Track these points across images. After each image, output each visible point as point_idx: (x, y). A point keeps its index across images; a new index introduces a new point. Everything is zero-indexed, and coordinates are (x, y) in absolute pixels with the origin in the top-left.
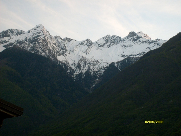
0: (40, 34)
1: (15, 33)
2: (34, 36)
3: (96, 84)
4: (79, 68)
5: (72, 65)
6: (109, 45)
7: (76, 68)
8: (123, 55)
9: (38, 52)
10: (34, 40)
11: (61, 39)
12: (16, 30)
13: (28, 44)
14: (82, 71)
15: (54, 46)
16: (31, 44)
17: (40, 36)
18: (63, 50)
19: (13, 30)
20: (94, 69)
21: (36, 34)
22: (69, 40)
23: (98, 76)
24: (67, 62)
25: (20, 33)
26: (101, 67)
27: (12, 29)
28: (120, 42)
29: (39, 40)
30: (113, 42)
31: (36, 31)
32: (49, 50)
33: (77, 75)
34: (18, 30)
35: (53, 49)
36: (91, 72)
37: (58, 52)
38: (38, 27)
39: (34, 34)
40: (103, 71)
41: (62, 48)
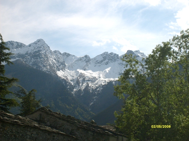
0: (41, 49)
1: (15, 46)
2: (35, 51)
3: (95, 101)
4: (78, 84)
5: (71, 81)
6: (107, 62)
7: (75, 84)
8: (120, 73)
9: (40, 67)
10: (36, 55)
11: (60, 54)
12: (16, 42)
13: (30, 58)
14: (82, 88)
15: (54, 61)
16: (33, 59)
17: (41, 50)
18: (62, 65)
19: (13, 42)
20: (92, 87)
21: (37, 49)
22: (68, 55)
23: (97, 94)
24: (66, 78)
25: (20, 46)
26: (100, 85)
27: (11, 41)
28: (118, 59)
29: (40, 55)
30: (111, 60)
31: (37, 45)
32: (50, 65)
33: (76, 91)
34: (18, 42)
35: (53, 64)
36: (90, 89)
37: (57, 67)
38: (38, 42)
39: (35, 48)
40: (102, 88)
41: (61, 63)
